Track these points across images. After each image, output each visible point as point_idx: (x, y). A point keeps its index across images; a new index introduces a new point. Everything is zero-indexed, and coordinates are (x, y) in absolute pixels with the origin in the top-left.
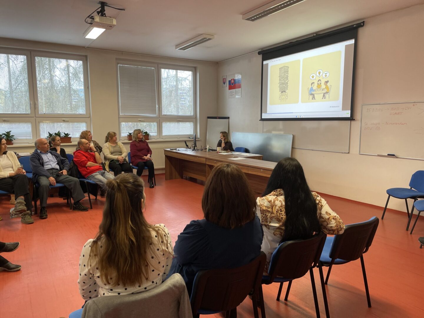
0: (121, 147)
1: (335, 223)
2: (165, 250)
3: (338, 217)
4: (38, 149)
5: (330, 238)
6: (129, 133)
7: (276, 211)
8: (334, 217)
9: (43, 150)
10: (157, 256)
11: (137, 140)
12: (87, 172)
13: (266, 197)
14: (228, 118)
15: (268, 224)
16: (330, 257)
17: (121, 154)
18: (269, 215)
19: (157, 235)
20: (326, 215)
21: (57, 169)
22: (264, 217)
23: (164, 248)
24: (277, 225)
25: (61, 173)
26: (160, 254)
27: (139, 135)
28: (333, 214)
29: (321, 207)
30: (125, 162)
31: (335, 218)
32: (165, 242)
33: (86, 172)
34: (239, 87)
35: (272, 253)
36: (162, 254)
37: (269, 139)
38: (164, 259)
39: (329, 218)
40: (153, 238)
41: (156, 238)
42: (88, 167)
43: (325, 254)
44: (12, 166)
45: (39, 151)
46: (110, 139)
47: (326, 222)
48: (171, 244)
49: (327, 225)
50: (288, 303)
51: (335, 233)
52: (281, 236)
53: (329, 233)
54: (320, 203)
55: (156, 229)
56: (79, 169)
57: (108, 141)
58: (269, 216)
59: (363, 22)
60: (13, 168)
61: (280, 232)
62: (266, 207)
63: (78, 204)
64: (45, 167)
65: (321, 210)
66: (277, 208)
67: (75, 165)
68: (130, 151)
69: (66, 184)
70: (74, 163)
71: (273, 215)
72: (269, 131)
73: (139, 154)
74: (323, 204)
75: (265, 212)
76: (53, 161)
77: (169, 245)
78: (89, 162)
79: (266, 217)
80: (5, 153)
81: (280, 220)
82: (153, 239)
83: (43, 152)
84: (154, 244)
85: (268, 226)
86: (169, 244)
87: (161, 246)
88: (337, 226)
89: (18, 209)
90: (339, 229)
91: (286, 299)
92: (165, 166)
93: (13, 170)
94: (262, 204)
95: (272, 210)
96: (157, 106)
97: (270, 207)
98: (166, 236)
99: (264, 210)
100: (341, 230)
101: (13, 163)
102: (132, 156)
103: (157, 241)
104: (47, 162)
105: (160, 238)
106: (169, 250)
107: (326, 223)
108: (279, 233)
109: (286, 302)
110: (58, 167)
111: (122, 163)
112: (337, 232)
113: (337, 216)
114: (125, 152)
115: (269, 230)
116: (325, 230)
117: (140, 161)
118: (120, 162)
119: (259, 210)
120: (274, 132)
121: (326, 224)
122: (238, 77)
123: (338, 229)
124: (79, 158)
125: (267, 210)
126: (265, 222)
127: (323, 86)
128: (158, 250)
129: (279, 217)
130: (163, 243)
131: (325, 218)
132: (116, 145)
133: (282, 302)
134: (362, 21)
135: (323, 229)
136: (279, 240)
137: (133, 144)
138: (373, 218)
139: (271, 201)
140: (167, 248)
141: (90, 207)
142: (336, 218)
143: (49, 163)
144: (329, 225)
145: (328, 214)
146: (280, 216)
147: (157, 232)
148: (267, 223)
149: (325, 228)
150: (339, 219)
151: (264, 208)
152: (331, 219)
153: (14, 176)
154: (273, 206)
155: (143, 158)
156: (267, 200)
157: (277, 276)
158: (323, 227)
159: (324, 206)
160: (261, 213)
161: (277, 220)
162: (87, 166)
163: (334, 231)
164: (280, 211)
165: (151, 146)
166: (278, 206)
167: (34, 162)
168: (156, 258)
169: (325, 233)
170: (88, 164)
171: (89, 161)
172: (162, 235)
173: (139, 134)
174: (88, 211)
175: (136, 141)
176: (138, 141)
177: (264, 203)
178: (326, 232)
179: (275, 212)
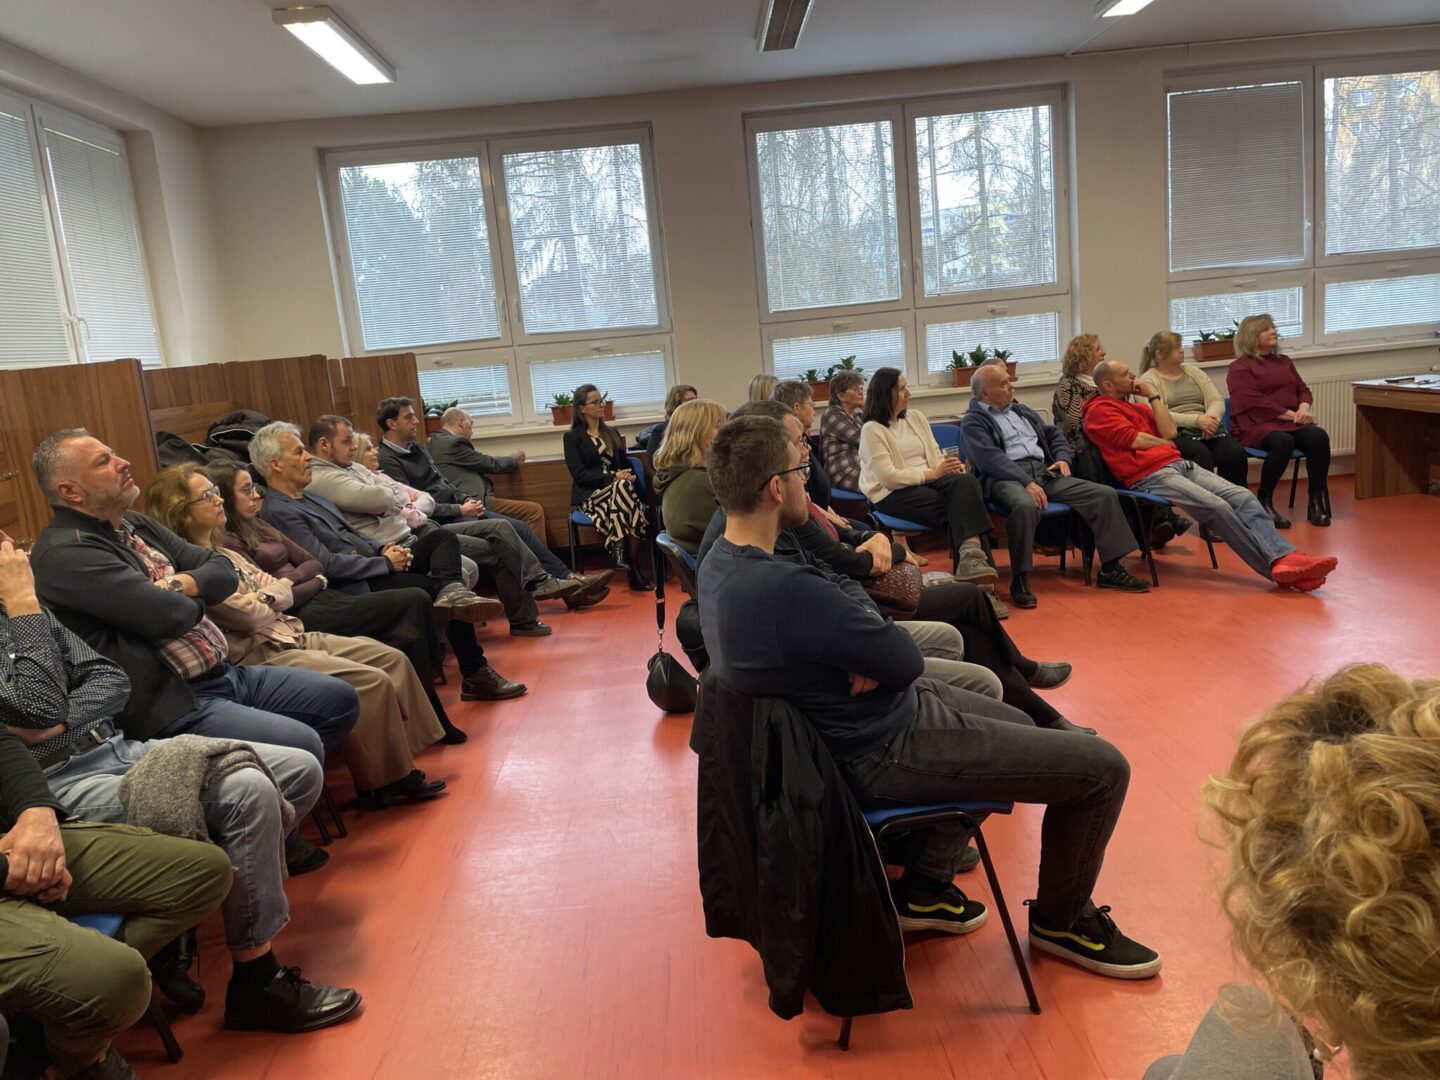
0: (1201, 382)
4: (981, 399)
6: (1203, 335)
9: (996, 403)
11: (1257, 355)
12: (1137, 465)
17: (1200, 406)
21: (1039, 460)
25: (1053, 470)
27: (1264, 334)
30: (1220, 436)
33: (1134, 468)
42: (1138, 449)
44: (922, 451)
45: (985, 406)
46: (1159, 356)
56: (1107, 459)
57: (1153, 364)
60: (925, 457)
63: (1116, 569)
64: (1007, 452)
67: (1092, 443)
68: (1229, 396)
69: (1078, 506)
70: (1086, 438)
73: (1266, 402)
76: (1027, 436)
78: (1140, 434)
80: (902, 415)
83: (995, 407)
89: (975, 574)
92: (1354, 448)
93: (927, 463)
101: (925, 443)
102: (1237, 410)
104: (1011, 439)
110: (1040, 453)
111: (1212, 439)
114: (1215, 399)
117: (1272, 428)
118: (1203, 434)
124: (1105, 423)
132: (1180, 376)
137: (1242, 367)
141: (1152, 582)
143: (1018, 442)
153: (936, 481)
155: (1282, 417)
162: (1134, 445)
165: (1306, 374)
167: (978, 438)
170: (1138, 438)
171: (1138, 429)
173: (1263, 331)
174: (1147, 592)
175: (1250, 357)
176: (1261, 359)
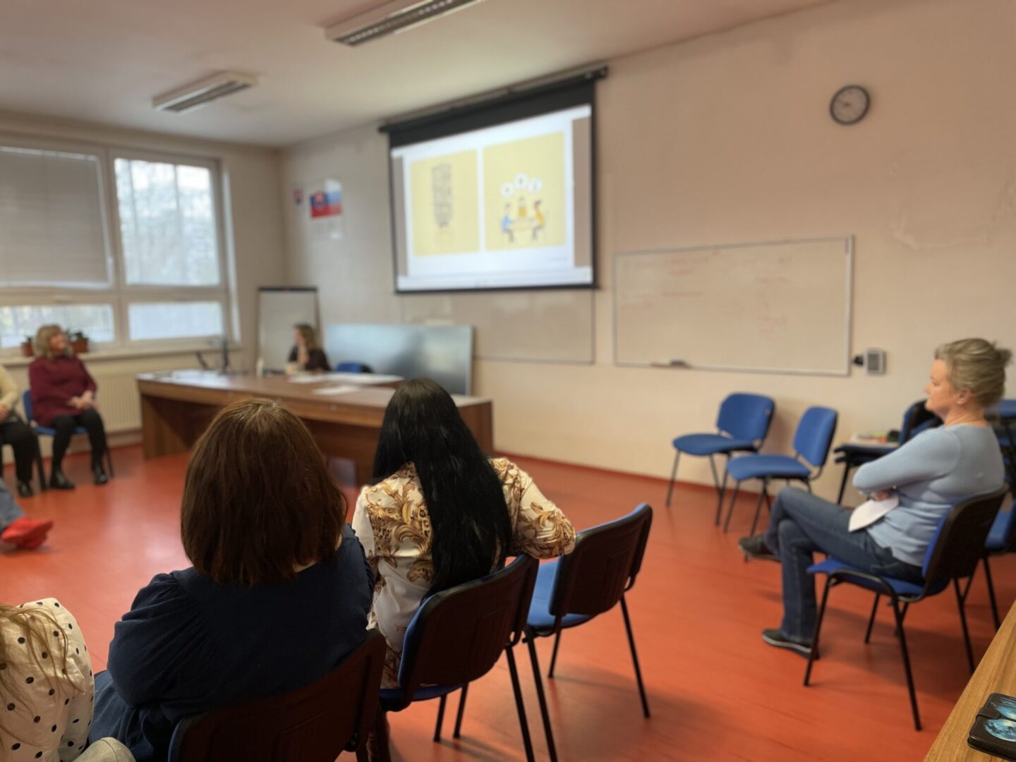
1: (553, 529)
2: (56, 677)
3: (559, 514)
5: (548, 567)
7: (412, 518)
8: (550, 514)
10: (26, 702)
11: (50, 356)
13: (384, 485)
14: (313, 290)
15: (392, 553)
16: (552, 611)
18: (394, 529)
19: (25, 638)
20: (532, 511)
22: (381, 537)
23: (50, 672)
24: (414, 553)
26: (37, 693)
27: (55, 340)
28: (549, 507)
29: (519, 492)
31: (552, 516)
32: (55, 652)
34: (338, 211)
35: (406, 628)
36: (46, 690)
37: (418, 340)
38: (52, 705)
39: (539, 519)
40: (9, 646)
41: (23, 646)
43: (540, 607)
47: (533, 528)
48: (80, 655)
49: (536, 536)
50: (463, 744)
51: (554, 554)
52: (428, 580)
53: (541, 556)
54: (516, 484)
55: (23, 617)
58: (393, 533)
59: (606, 69)
61: (423, 570)
62: (384, 509)
65: (520, 499)
66: (413, 508)
68: (29, 387)
71: (403, 529)
72: (418, 320)
73: (57, 392)
74: (525, 485)
75: (382, 523)
77: (71, 661)
79: (387, 535)
81: (420, 537)
82: (11, 651)
84: (13, 664)
85: (392, 560)
86: (73, 656)
87: (38, 669)
88: (557, 535)
90: (563, 543)
91: (457, 734)
92: (140, 424)
94: (374, 503)
95: (401, 516)
96: (110, 261)
97: (394, 509)
98: (60, 633)
99: (380, 518)
100: (567, 544)
103: (24, 654)
105: (35, 644)
106: (70, 676)
107: (534, 531)
108: (421, 574)
109: (456, 741)
112: (560, 550)
113: (558, 510)
114: (11, 389)
115: (397, 570)
116: (532, 550)
119: (368, 519)
120: (431, 323)
121: (534, 534)
122: (333, 187)
123: (560, 542)
125: (388, 517)
126: (384, 549)
127: (531, 212)
128: (30, 680)
129: (420, 532)
130: (49, 658)
131: (529, 520)
133: (447, 743)
134: (602, 65)
135: (527, 547)
136: (425, 589)
137: (38, 366)
138: (639, 508)
139: (397, 492)
140: (64, 671)
142: (556, 514)
144: (539, 535)
145: (536, 508)
146: (421, 529)
147: (26, 627)
148: (390, 551)
149: (532, 543)
150: (563, 518)
151: (381, 514)
152: (543, 521)
154: (403, 505)
155: (70, 403)
156: (387, 490)
157: (422, 685)
158: (527, 543)
159: (527, 489)
160: (373, 528)
161: (414, 539)
163: (553, 548)
164: (421, 516)
166: (415, 503)
168: (25, 709)
169: (535, 557)
172: (43, 634)
173: (54, 337)
175: (45, 357)
176: (53, 356)
177: (380, 500)
178: (534, 555)
179: (408, 521)
